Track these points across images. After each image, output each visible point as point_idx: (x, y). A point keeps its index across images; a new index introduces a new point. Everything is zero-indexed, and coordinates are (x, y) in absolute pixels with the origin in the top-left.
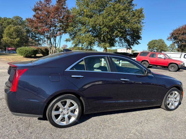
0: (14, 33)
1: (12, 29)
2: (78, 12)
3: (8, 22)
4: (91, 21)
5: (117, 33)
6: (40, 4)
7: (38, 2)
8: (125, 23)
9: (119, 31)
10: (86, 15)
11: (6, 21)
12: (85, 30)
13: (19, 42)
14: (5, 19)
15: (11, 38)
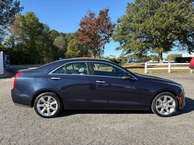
0: (76, 46)
1: (74, 43)
2: (127, 19)
3: (71, 37)
4: (141, 26)
5: (172, 35)
6: (85, 19)
7: (83, 18)
8: (181, 24)
9: (173, 33)
10: (136, 21)
11: (70, 36)
12: (135, 36)
13: (79, 54)
14: (69, 34)
15: (73, 51)
